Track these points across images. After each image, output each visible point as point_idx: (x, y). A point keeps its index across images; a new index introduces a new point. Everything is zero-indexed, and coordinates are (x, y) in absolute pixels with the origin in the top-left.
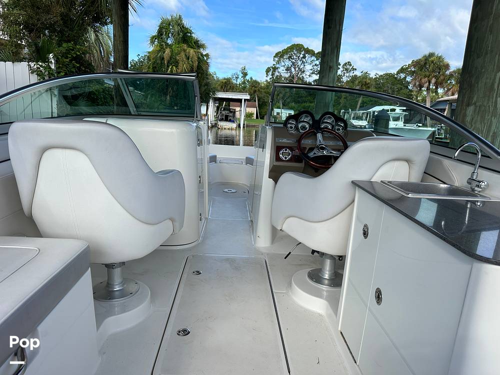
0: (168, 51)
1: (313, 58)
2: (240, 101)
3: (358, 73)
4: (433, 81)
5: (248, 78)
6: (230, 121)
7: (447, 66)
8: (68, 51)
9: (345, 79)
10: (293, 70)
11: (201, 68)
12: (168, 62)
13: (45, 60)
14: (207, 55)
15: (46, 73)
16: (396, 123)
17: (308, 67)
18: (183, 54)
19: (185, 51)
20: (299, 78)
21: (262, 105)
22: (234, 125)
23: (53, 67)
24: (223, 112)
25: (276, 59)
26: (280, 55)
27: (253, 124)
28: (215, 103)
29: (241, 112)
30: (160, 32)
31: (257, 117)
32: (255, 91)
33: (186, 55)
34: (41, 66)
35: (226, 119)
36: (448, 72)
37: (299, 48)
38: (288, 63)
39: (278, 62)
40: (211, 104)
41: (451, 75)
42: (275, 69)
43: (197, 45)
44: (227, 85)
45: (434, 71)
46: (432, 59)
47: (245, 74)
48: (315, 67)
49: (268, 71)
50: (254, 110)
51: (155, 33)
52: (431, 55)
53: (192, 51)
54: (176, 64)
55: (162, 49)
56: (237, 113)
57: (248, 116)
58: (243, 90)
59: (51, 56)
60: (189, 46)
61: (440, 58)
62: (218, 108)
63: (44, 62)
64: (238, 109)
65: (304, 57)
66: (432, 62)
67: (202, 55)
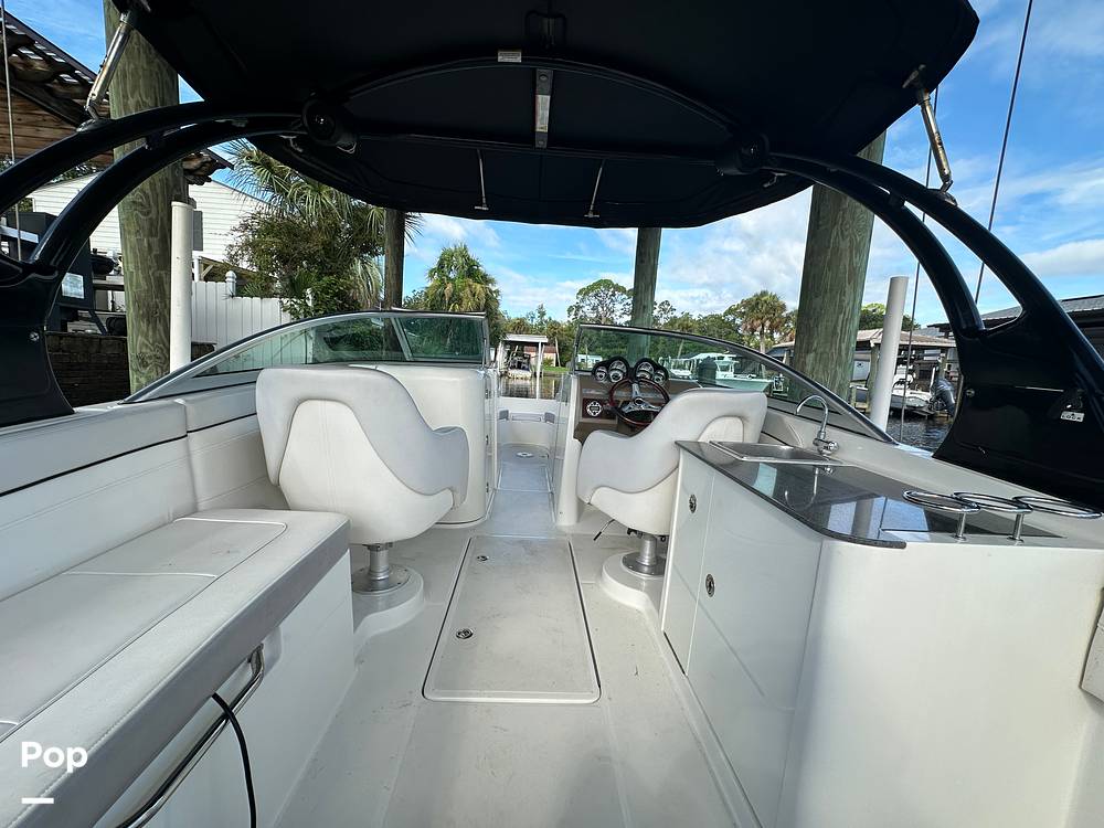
0: (450, 286)
1: (624, 296)
2: (536, 344)
3: (678, 315)
4: (768, 323)
5: (546, 318)
6: (524, 368)
7: (783, 307)
8: (330, 286)
9: (662, 321)
10: (600, 309)
11: (489, 305)
12: (450, 299)
13: (301, 296)
14: (497, 292)
15: (302, 311)
16: (725, 373)
17: (618, 307)
18: (467, 289)
19: (470, 286)
20: (607, 319)
21: (563, 350)
22: (529, 374)
23: (310, 304)
24: (516, 359)
25: (580, 297)
26: (584, 292)
27: (553, 372)
28: (505, 347)
29: (538, 359)
30: (441, 265)
31: (557, 364)
32: (554, 334)
33: (471, 292)
34: (296, 303)
35: (519, 366)
36: (784, 314)
37: (607, 284)
38: (595, 301)
39: (582, 300)
40: (501, 347)
41: (788, 318)
42: (578, 308)
43: (485, 280)
44: (520, 326)
45: (767, 313)
46: (765, 298)
47: (543, 314)
48: (627, 307)
49: (570, 310)
50: (552, 356)
51: (435, 266)
52: (764, 293)
53: (479, 286)
54: (460, 301)
55: (443, 284)
56: (533, 360)
57: (547, 363)
58: (540, 332)
59: (308, 291)
60: (476, 281)
61: (774, 297)
62: (509, 353)
63: (300, 298)
64: (533, 354)
65: (614, 295)
66: (766, 301)
67: (490, 291)
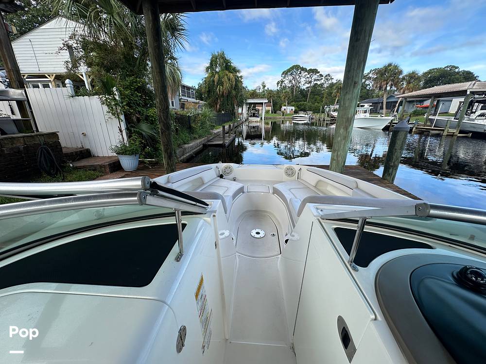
0: (217, 76)
1: (306, 73)
2: (262, 104)
3: (334, 81)
4: (390, 83)
5: (266, 88)
6: (256, 116)
7: (401, 72)
9: (325, 86)
10: (293, 82)
11: (237, 84)
12: (217, 83)
14: (241, 77)
17: (303, 80)
18: (226, 77)
19: (227, 75)
20: (297, 87)
21: (275, 105)
22: (259, 119)
23: (117, 98)
24: (252, 111)
25: (283, 76)
26: (285, 73)
27: (270, 116)
28: (247, 105)
29: (263, 110)
30: (211, 64)
31: (272, 113)
32: (271, 97)
33: (228, 78)
34: (108, 98)
35: (254, 116)
36: (401, 77)
37: (297, 67)
38: (291, 78)
39: (284, 78)
40: (244, 106)
41: (404, 79)
42: (282, 82)
43: (235, 71)
44: (254, 94)
45: (391, 76)
46: (390, 68)
47: (264, 86)
48: (307, 79)
49: (278, 84)
50: (270, 108)
51: (208, 65)
52: (390, 65)
53: (231, 74)
54: (222, 84)
55: (213, 75)
56: (260, 111)
57: (267, 112)
58: (262, 96)
59: (114, 89)
60: (230, 72)
61: (396, 67)
62: (249, 108)
63: (109, 95)
64: (260, 108)
65: (300, 73)
66: (390, 69)
67: (238, 77)
